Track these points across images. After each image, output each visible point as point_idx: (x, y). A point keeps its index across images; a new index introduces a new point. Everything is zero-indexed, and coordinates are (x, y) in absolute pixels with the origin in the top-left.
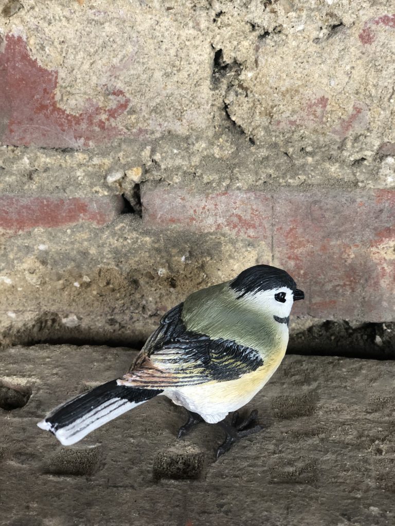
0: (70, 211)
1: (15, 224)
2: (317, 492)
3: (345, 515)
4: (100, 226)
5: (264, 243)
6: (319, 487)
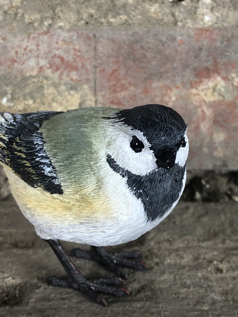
2: (158, 308)
5: (86, 86)
6: (160, 303)
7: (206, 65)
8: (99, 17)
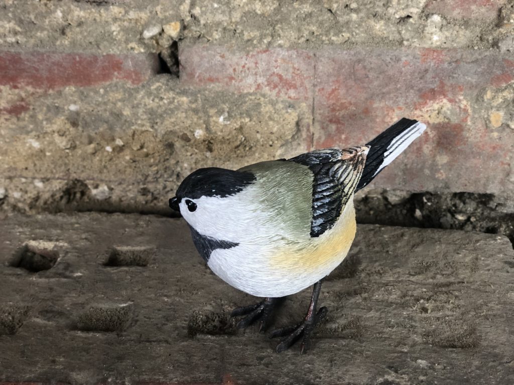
0: (103, 69)
1: (45, 82)
2: (361, 347)
3: (393, 367)
4: (135, 86)
5: (304, 104)
6: (364, 341)
7: (432, 86)
8: (320, 34)
